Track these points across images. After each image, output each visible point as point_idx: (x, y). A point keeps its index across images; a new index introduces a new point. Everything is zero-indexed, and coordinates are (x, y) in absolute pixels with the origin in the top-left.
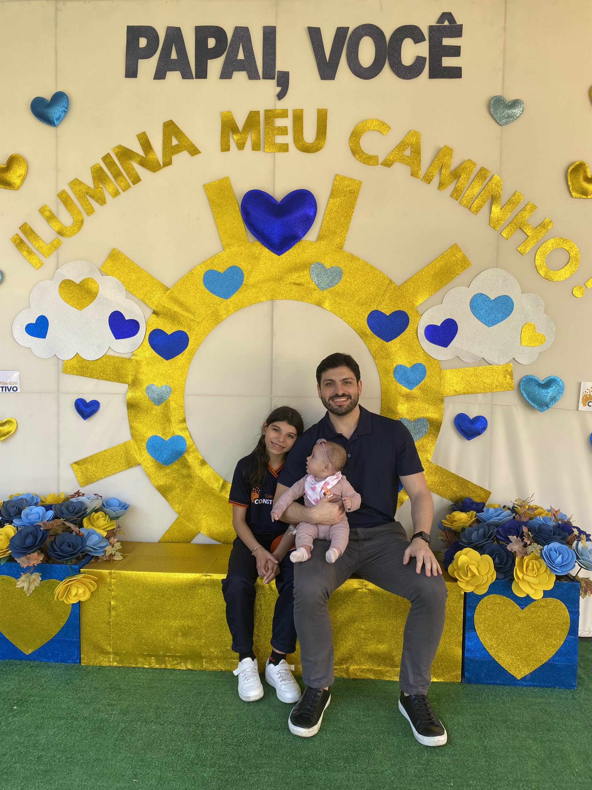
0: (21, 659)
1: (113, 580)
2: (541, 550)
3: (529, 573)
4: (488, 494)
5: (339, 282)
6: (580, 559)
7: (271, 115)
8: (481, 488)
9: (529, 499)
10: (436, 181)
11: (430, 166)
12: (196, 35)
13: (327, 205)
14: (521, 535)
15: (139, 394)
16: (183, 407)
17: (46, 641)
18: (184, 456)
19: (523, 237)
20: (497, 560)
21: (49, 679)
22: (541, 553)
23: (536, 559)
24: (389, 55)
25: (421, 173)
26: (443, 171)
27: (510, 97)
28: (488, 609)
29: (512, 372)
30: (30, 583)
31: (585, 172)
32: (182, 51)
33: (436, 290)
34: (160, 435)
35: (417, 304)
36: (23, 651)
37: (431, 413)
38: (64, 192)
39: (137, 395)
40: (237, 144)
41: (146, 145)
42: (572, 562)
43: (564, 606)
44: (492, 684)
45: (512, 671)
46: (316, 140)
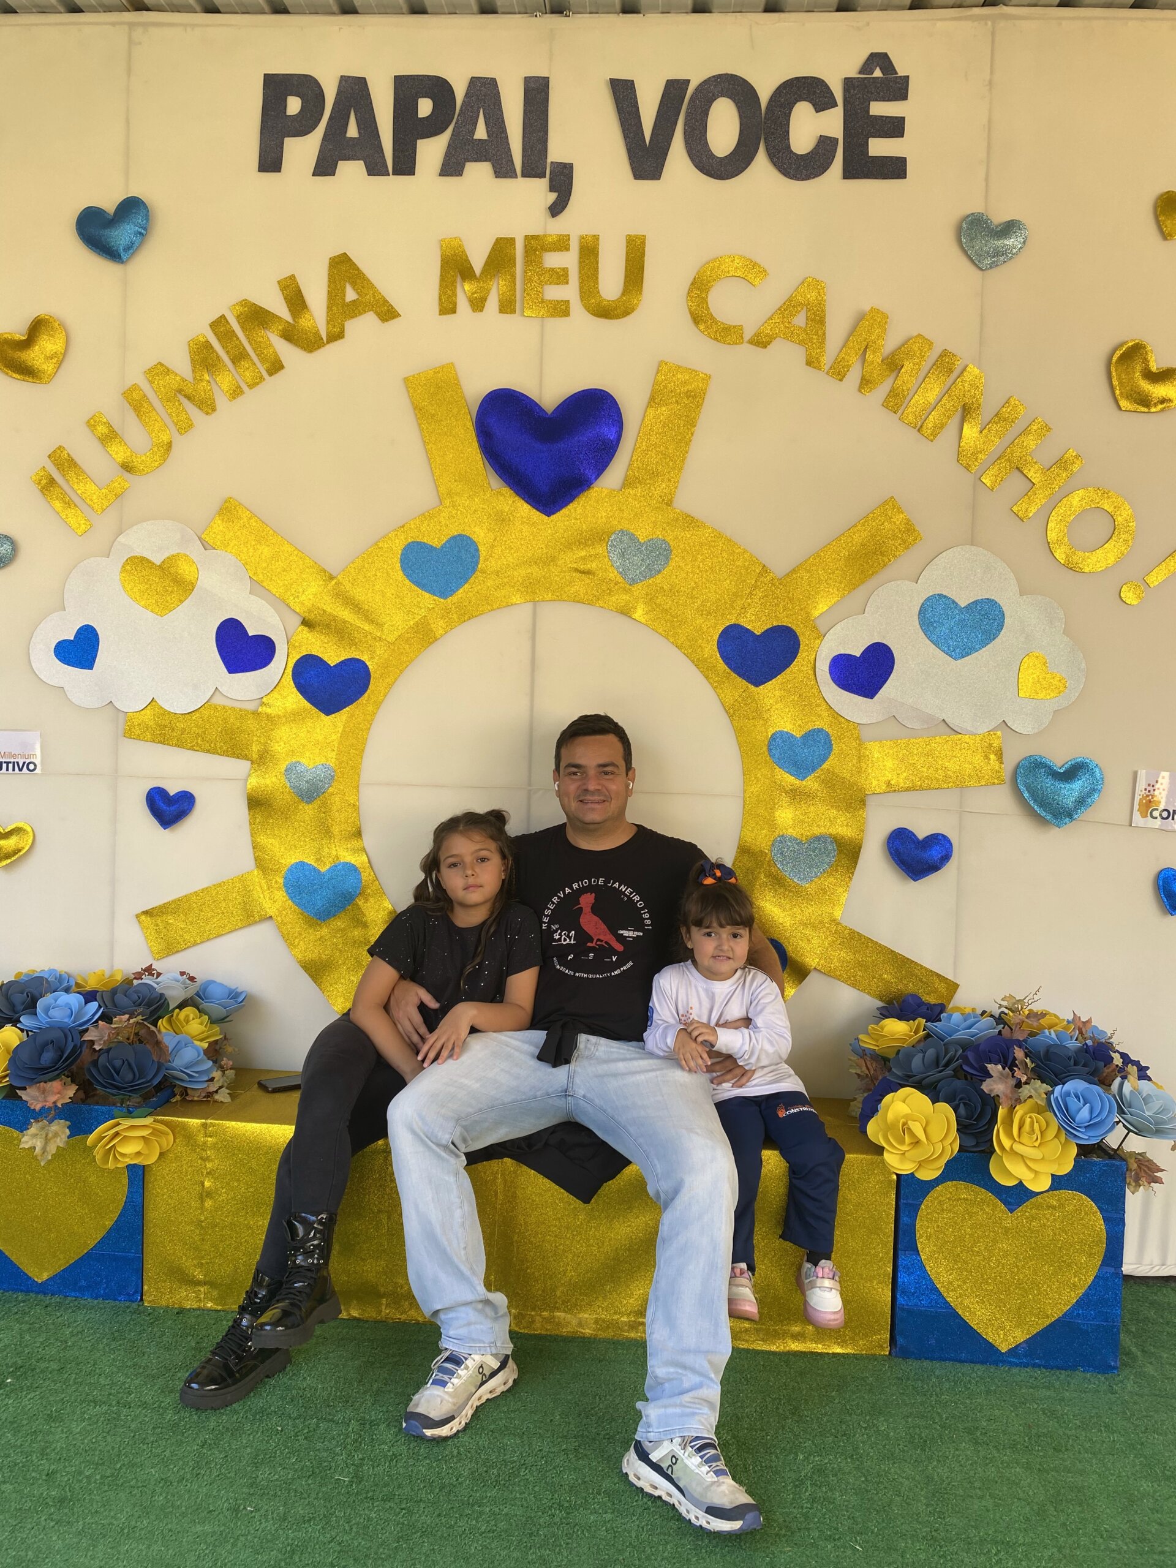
0: (28, 1291)
1: (210, 1139)
2: (1048, 1094)
3: (1025, 1138)
4: (953, 987)
5: (664, 567)
6: (1124, 1113)
7: (536, 246)
8: (938, 976)
9: (1030, 997)
10: (854, 376)
11: (844, 346)
12: (396, 94)
13: (643, 419)
14: (1010, 1064)
15: (270, 780)
16: (355, 807)
17: (76, 1258)
18: (358, 905)
19: (1023, 485)
20: (962, 1110)
21: (79, 1329)
22: (1049, 1101)
23: (1039, 1110)
24: (765, 134)
25: (827, 360)
26: (869, 356)
27: (998, 217)
28: (943, 1210)
29: (1000, 749)
30: (47, 1141)
31: (1146, 361)
32: (368, 124)
33: (853, 587)
34: (311, 861)
35: (816, 613)
36: (30, 1274)
37: (841, 826)
38: (135, 387)
39: (268, 782)
40: (470, 301)
41: (296, 300)
42: (1109, 1119)
43: (1095, 1208)
44: (950, 1359)
45: (990, 1336)
46: (623, 294)
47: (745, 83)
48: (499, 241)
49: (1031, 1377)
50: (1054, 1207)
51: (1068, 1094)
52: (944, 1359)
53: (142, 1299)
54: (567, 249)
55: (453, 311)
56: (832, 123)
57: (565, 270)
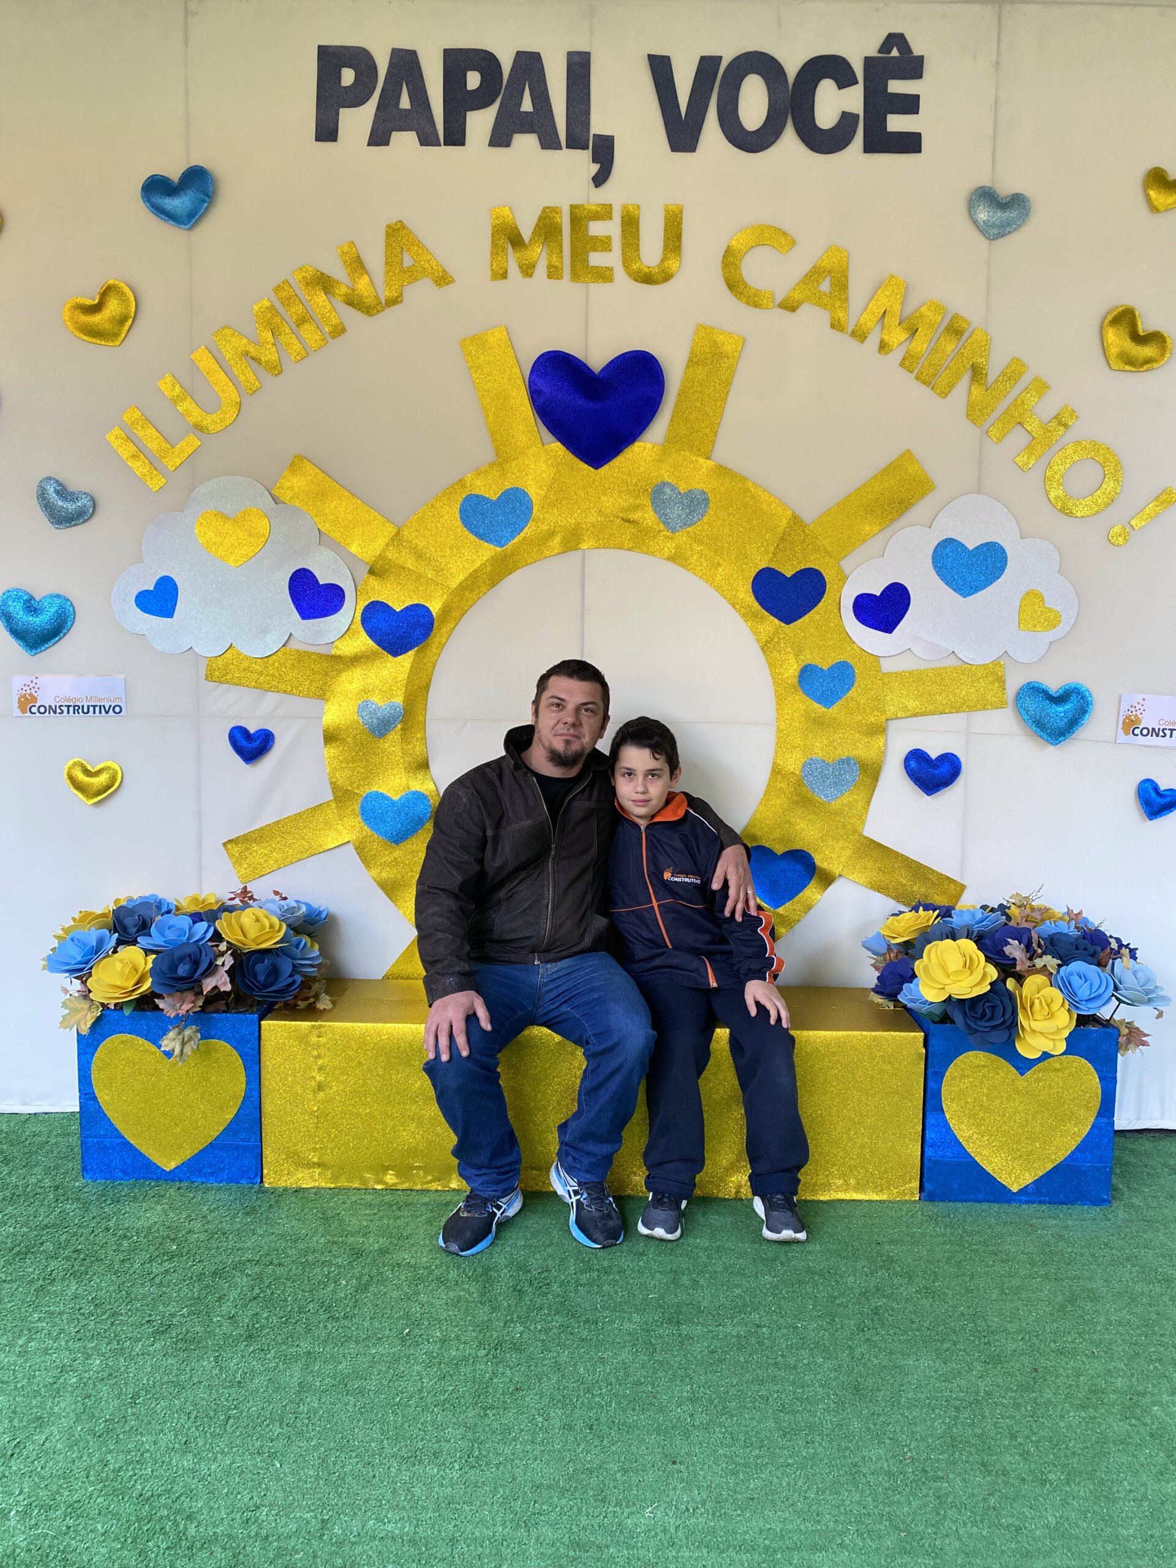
0: (158, 1179)
1: (321, 1038)
5: (703, 516)
7: (581, 215)
8: (948, 878)
9: (1034, 894)
10: (874, 339)
11: (865, 310)
12: (445, 67)
13: (685, 377)
16: (423, 741)
17: (201, 1147)
24: (793, 110)
25: (849, 324)
26: (888, 319)
27: (1005, 189)
28: (964, 1076)
29: (1002, 676)
30: (183, 1043)
31: (1134, 324)
32: (420, 94)
34: (383, 790)
36: (160, 1165)
37: (864, 749)
39: (342, 718)
40: (520, 268)
41: (357, 265)
42: (1106, 993)
43: (1092, 1070)
44: (970, 1201)
45: (1004, 1179)
46: (662, 261)
47: (773, 59)
48: (544, 210)
49: (1038, 1211)
50: (1057, 1070)
51: (1071, 974)
52: (965, 1201)
53: (262, 1181)
54: (611, 218)
55: (506, 278)
56: (853, 100)
57: (609, 238)
